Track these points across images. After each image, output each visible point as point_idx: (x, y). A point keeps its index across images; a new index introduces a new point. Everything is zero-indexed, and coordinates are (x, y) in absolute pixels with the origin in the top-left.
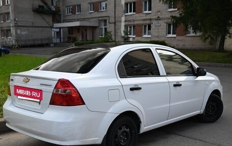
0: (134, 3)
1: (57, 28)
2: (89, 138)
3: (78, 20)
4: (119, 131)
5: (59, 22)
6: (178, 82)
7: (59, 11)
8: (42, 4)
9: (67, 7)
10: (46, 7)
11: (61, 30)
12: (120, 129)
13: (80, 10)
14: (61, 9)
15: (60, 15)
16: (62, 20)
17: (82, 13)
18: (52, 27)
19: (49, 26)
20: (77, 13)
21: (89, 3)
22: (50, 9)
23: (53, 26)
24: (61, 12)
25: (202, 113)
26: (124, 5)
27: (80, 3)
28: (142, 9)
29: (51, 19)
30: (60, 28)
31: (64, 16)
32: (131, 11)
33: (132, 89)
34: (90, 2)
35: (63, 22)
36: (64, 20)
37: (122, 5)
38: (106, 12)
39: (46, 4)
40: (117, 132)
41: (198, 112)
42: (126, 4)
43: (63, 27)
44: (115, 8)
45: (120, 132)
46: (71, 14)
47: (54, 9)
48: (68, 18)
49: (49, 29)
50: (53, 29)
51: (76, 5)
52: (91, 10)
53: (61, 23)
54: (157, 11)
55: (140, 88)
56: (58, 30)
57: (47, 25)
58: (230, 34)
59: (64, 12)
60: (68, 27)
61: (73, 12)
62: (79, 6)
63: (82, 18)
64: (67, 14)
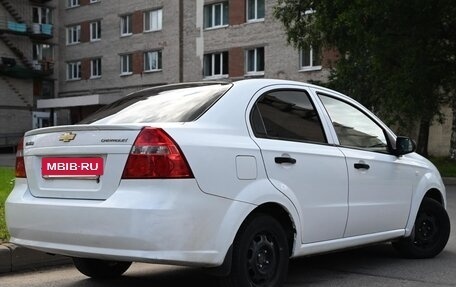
0: (226, 54)
1: (44, 110)
2: (200, 249)
3: (94, 92)
4: (255, 243)
5: (49, 95)
6: (361, 160)
7: (51, 72)
8: (10, 55)
9: (68, 62)
10: (19, 63)
11: (55, 114)
12: (258, 239)
13: (99, 70)
14: (56, 67)
15: (52, 82)
16: (57, 90)
17: (103, 76)
18: (34, 108)
19: (25, 105)
20: (92, 77)
21: (121, 55)
22: (29, 66)
23: (35, 105)
24: (56, 76)
25: (408, 234)
26: (202, 57)
27: (99, 55)
28: (243, 67)
29: (32, 89)
30: (52, 110)
31: (61, 84)
32: (217, 72)
33: (279, 160)
34: (123, 52)
35: (59, 97)
36: (59, 93)
37: (198, 58)
38: (159, 75)
39: (20, 55)
40: (252, 244)
41: (400, 232)
42: (208, 56)
43: (59, 109)
44: (181, 65)
45: (256, 246)
46: (77, 78)
47: (39, 68)
48: (69, 88)
49: (25, 112)
50: (34, 113)
51: (90, 60)
52: (125, 70)
53: (53, 97)
54: (277, 71)
55: (293, 161)
56: (47, 115)
57: (21, 103)
58: (440, 114)
59: (62, 74)
60: (71, 108)
61: (84, 74)
62: (98, 61)
63: (103, 87)
64: (68, 79)
